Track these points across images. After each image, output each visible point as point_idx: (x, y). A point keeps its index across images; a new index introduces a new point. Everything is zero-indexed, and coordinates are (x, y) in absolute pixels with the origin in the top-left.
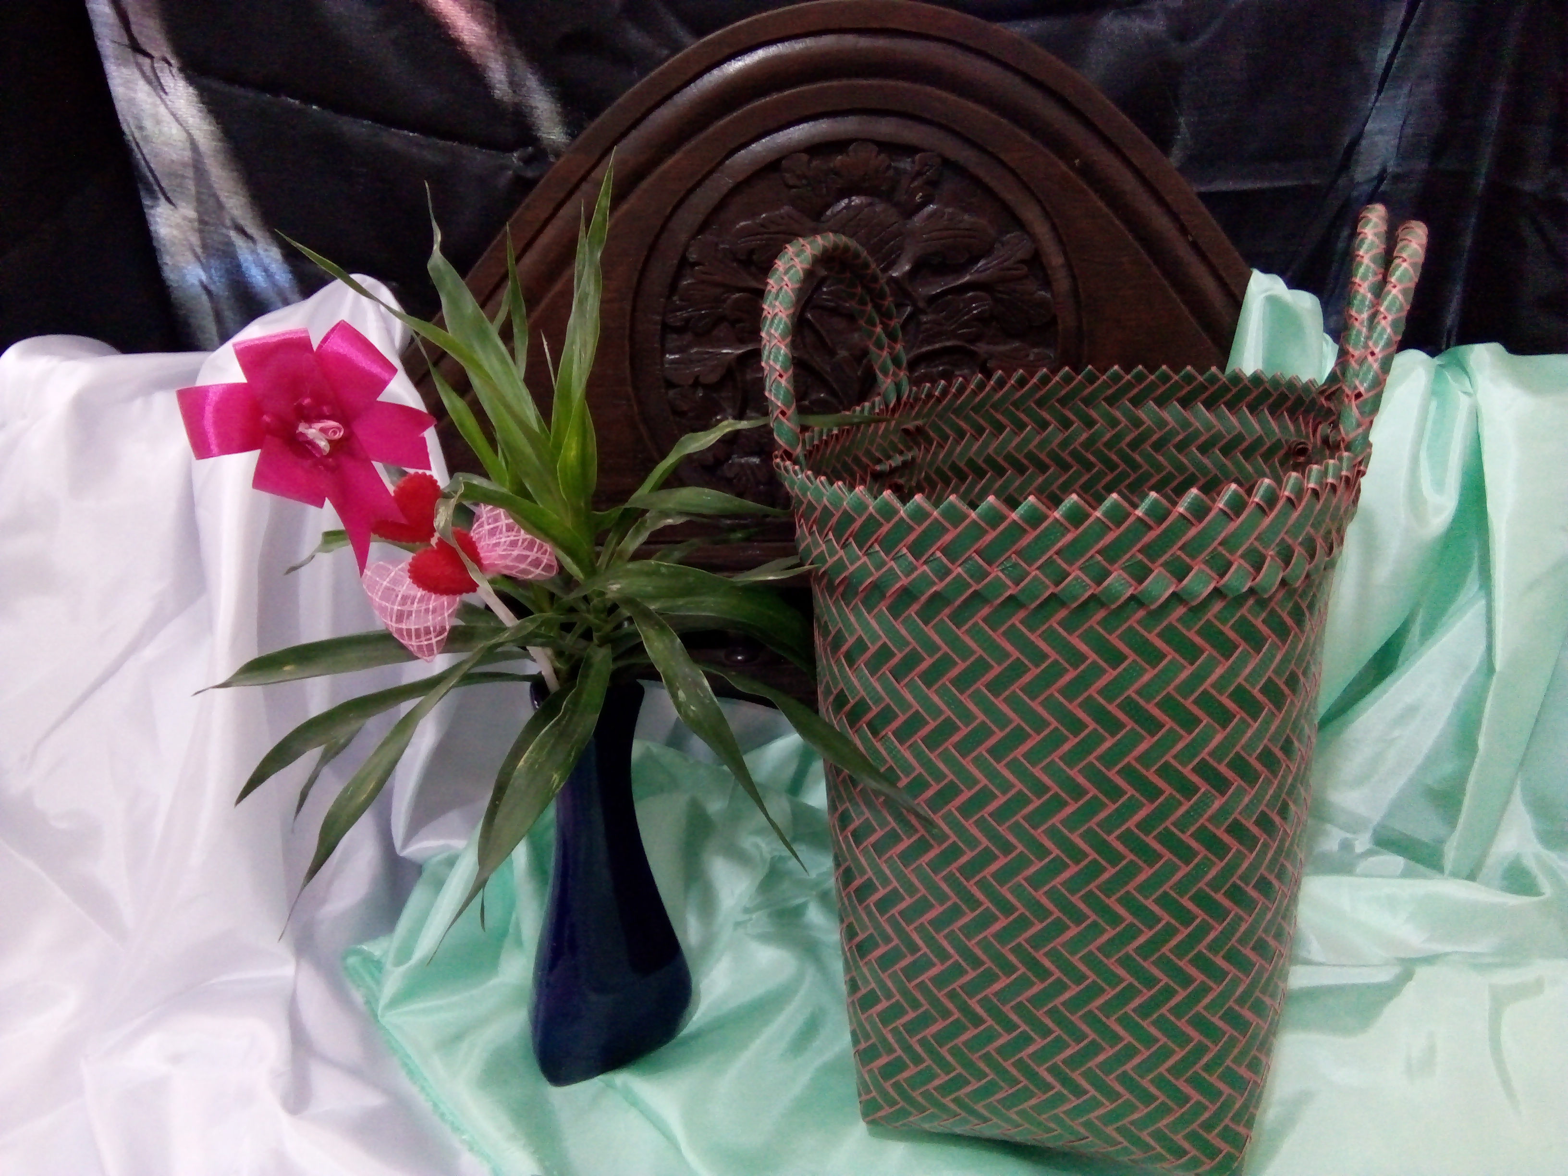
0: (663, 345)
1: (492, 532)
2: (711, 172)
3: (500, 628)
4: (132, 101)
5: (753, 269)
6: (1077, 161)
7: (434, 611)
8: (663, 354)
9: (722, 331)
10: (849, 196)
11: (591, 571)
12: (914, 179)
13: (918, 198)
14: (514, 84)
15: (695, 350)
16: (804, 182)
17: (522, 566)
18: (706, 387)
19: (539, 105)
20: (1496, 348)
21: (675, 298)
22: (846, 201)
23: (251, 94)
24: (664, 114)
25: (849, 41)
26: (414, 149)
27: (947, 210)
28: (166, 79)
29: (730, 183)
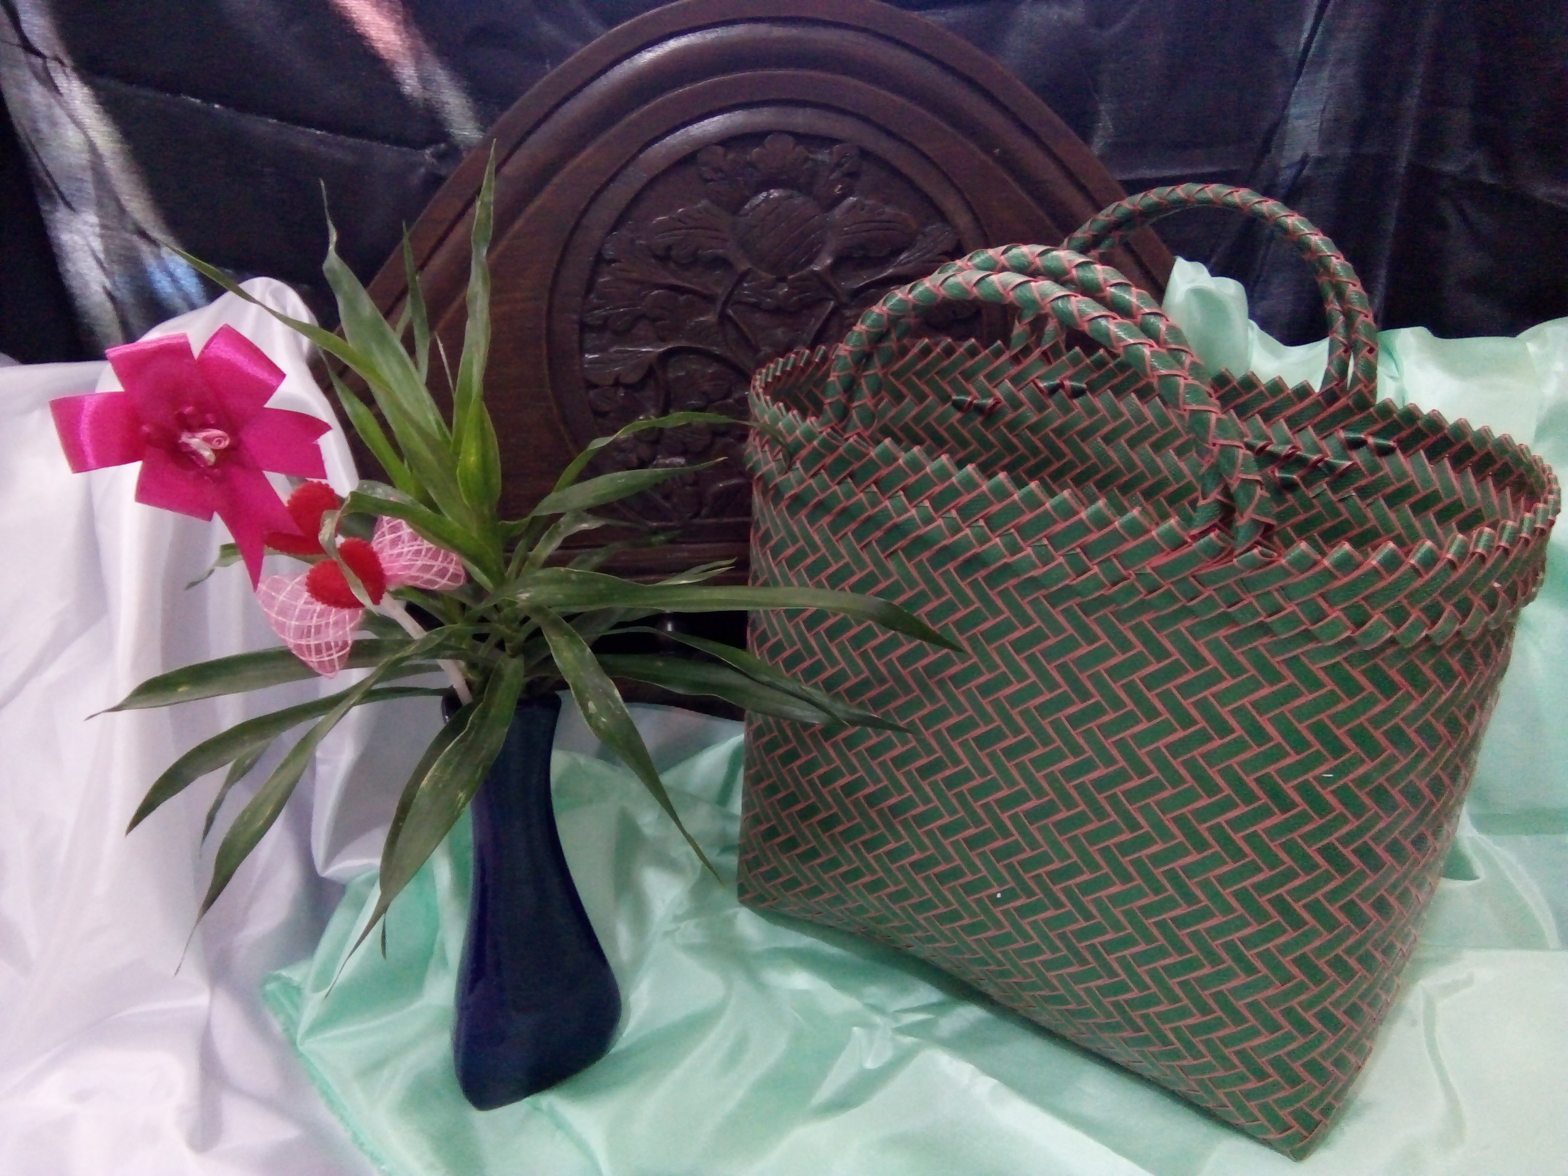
0: (581, 341)
1: (394, 543)
2: (624, 167)
3: (407, 640)
4: (26, 104)
5: (672, 266)
6: (997, 151)
7: (336, 623)
8: (582, 351)
9: (643, 328)
10: (767, 190)
11: (500, 580)
12: (832, 171)
13: (837, 190)
14: (425, 81)
15: (615, 349)
16: (720, 175)
17: (427, 576)
18: (627, 386)
19: (451, 100)
20: (1421, 332)
21: (592, 296)
22: (765, 194)
23: (151, 93)
24: (575, 108)
25: (761, 30)
26: (322, 148)
27: (867, 202)
28: (61, 80)
29: (645, 177)
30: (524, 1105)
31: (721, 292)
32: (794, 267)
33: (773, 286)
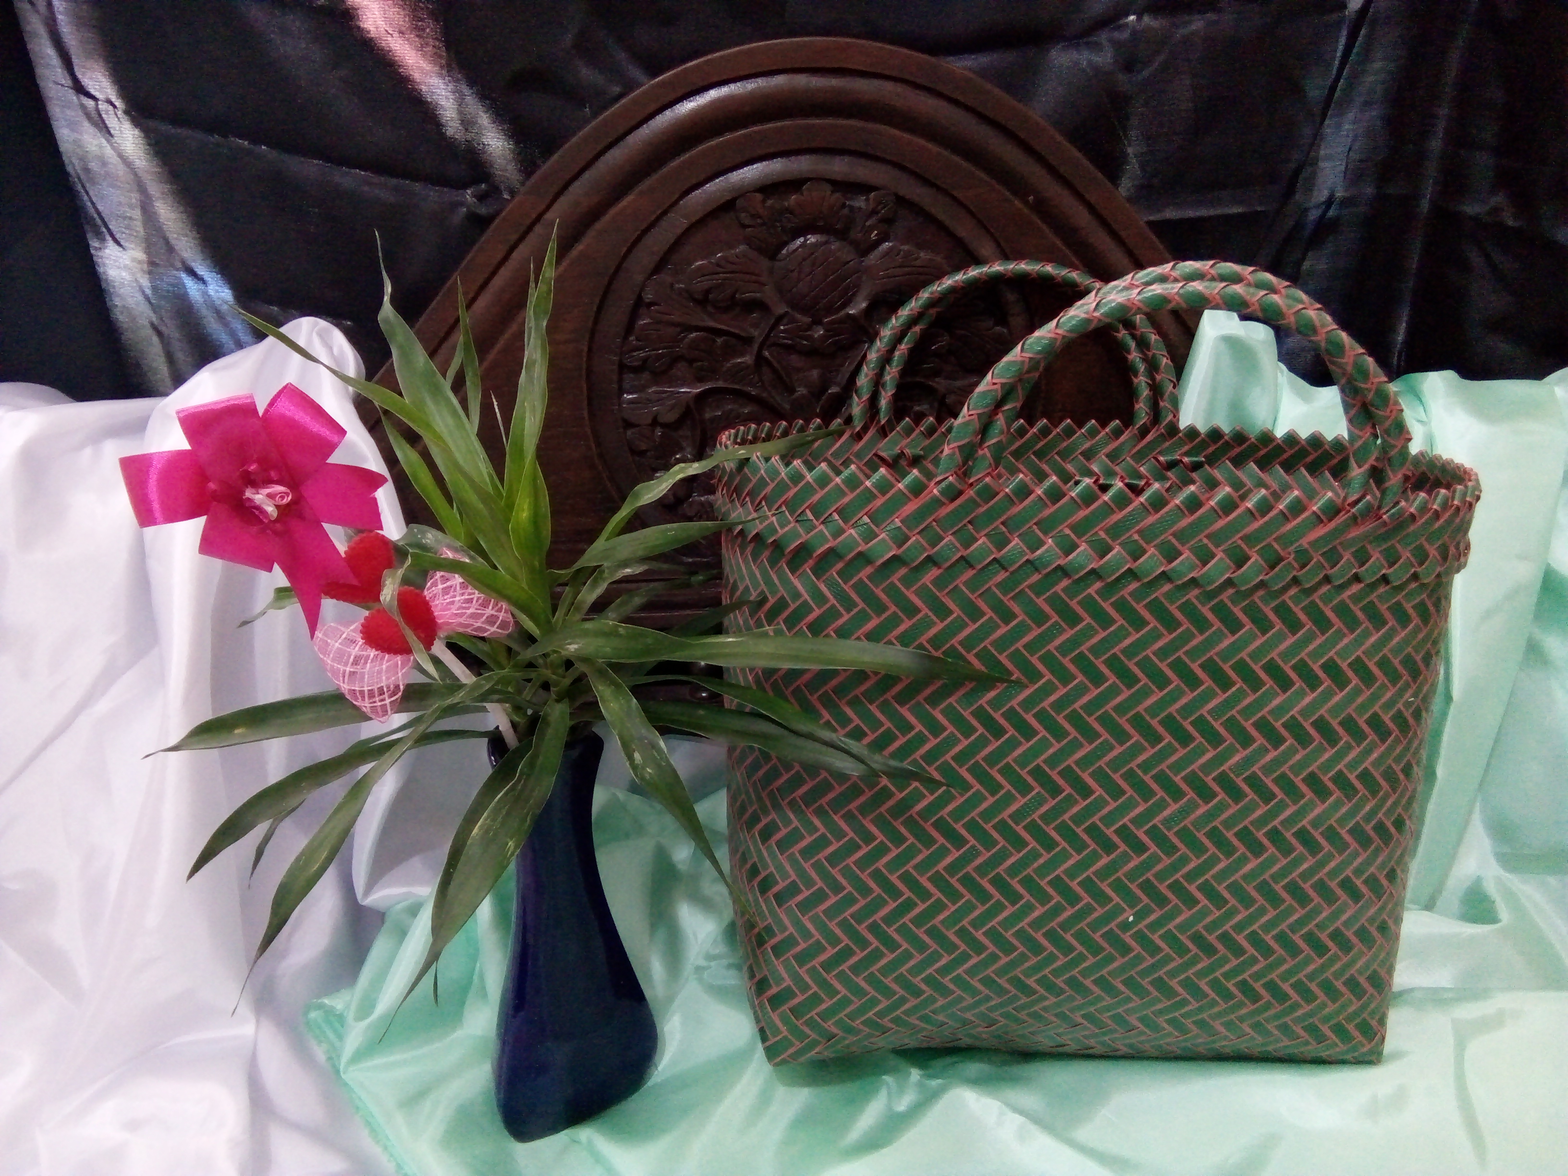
0: (620, 381)
1: (446, 591)
2: (665, 213)
3: (457, 686)
4: (77, 143)
5: (710, 309)
6: (1031, 198)
7: (389, 669)
8: (621, 391)
9: (681, 369)
10: (805, 236)
11: (547, 627)
12: (869, 217)
13: (874, 235)
14: (466, 121)
15: (654, 389)
16: (759, 221)
17: (477, 624)
18: (664, 426)
19: (492, 142)
20: (1450, 375)
21: (631, 338)
22: (802, 239)
23: (199, 135)
24: (616, 156)
25: (801, 81)
26: (366, 188)
27: (902, 247)
28: (112, 122)
29: (685, 223)
30: (562, 1137)
31: (756, 333)
32: (830, 310)
33: (809, 328)
